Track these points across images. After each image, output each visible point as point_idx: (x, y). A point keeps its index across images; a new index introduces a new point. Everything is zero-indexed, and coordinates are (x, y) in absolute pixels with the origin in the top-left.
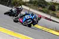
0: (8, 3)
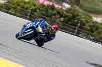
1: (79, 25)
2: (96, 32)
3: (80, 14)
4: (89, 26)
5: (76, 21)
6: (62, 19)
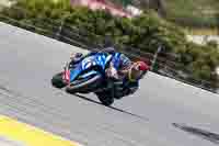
1: (159, 49)
3: (161, 28)
4: (180, 52)
5: (154, 41)
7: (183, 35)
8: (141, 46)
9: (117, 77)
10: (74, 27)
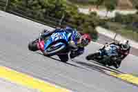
0: (61, 20)
2: (82, 25)
5: (60, 12)
6: (44, 10)
7: (76, 8)
8: (53, 15)
9: (75, 46)
10: (14, 4)
